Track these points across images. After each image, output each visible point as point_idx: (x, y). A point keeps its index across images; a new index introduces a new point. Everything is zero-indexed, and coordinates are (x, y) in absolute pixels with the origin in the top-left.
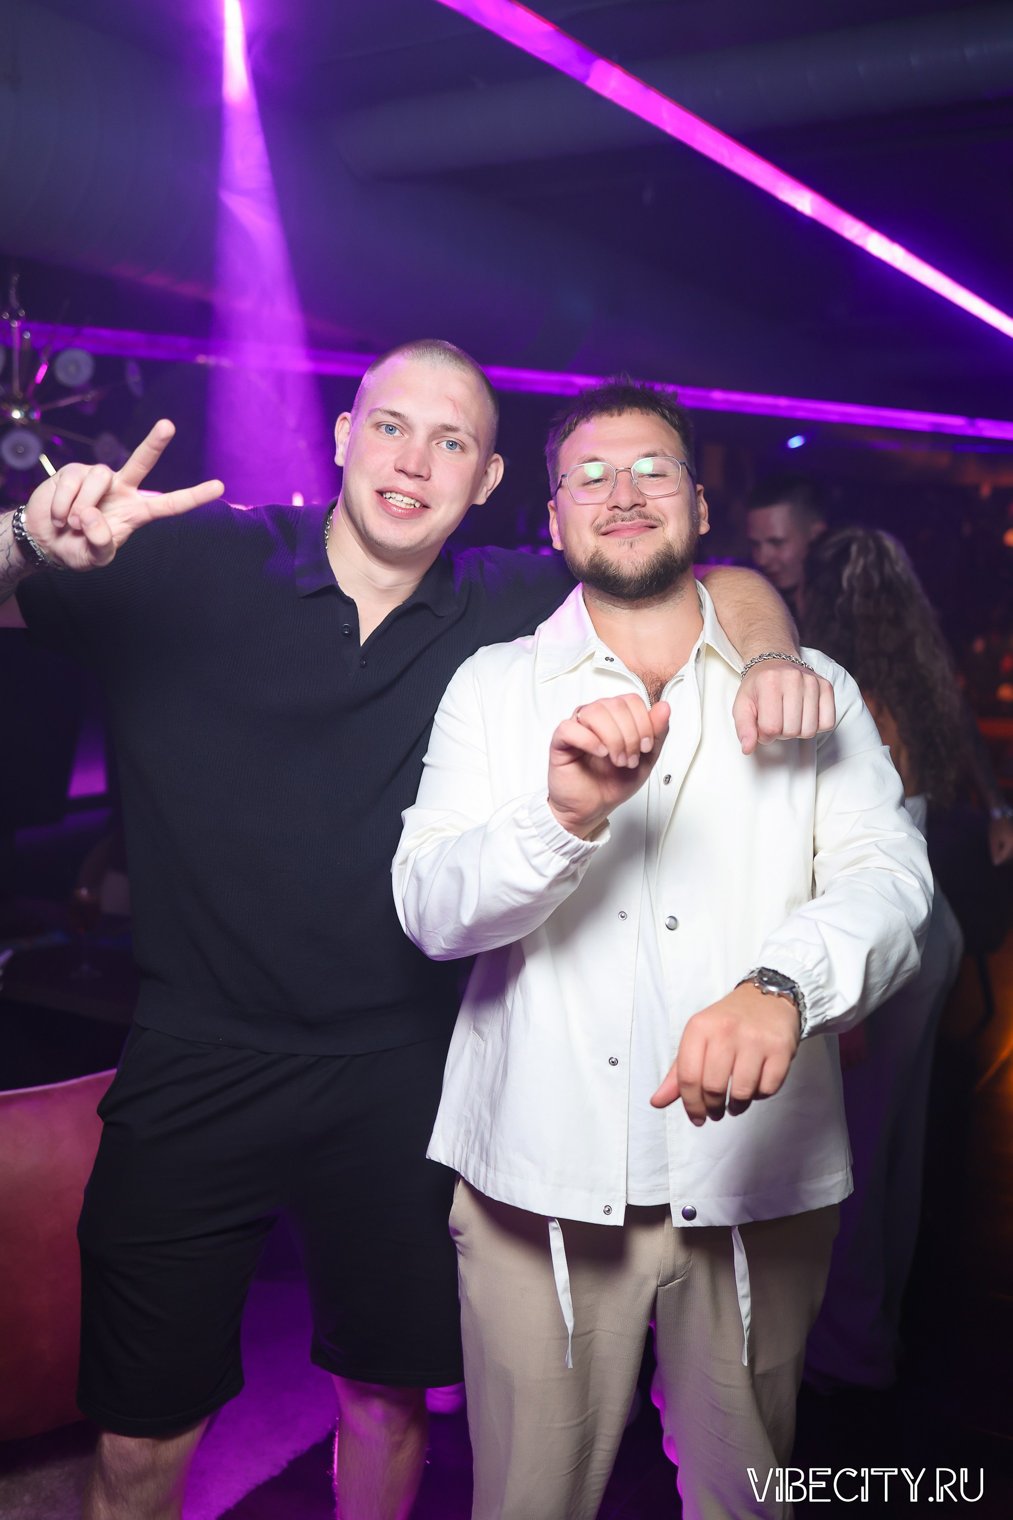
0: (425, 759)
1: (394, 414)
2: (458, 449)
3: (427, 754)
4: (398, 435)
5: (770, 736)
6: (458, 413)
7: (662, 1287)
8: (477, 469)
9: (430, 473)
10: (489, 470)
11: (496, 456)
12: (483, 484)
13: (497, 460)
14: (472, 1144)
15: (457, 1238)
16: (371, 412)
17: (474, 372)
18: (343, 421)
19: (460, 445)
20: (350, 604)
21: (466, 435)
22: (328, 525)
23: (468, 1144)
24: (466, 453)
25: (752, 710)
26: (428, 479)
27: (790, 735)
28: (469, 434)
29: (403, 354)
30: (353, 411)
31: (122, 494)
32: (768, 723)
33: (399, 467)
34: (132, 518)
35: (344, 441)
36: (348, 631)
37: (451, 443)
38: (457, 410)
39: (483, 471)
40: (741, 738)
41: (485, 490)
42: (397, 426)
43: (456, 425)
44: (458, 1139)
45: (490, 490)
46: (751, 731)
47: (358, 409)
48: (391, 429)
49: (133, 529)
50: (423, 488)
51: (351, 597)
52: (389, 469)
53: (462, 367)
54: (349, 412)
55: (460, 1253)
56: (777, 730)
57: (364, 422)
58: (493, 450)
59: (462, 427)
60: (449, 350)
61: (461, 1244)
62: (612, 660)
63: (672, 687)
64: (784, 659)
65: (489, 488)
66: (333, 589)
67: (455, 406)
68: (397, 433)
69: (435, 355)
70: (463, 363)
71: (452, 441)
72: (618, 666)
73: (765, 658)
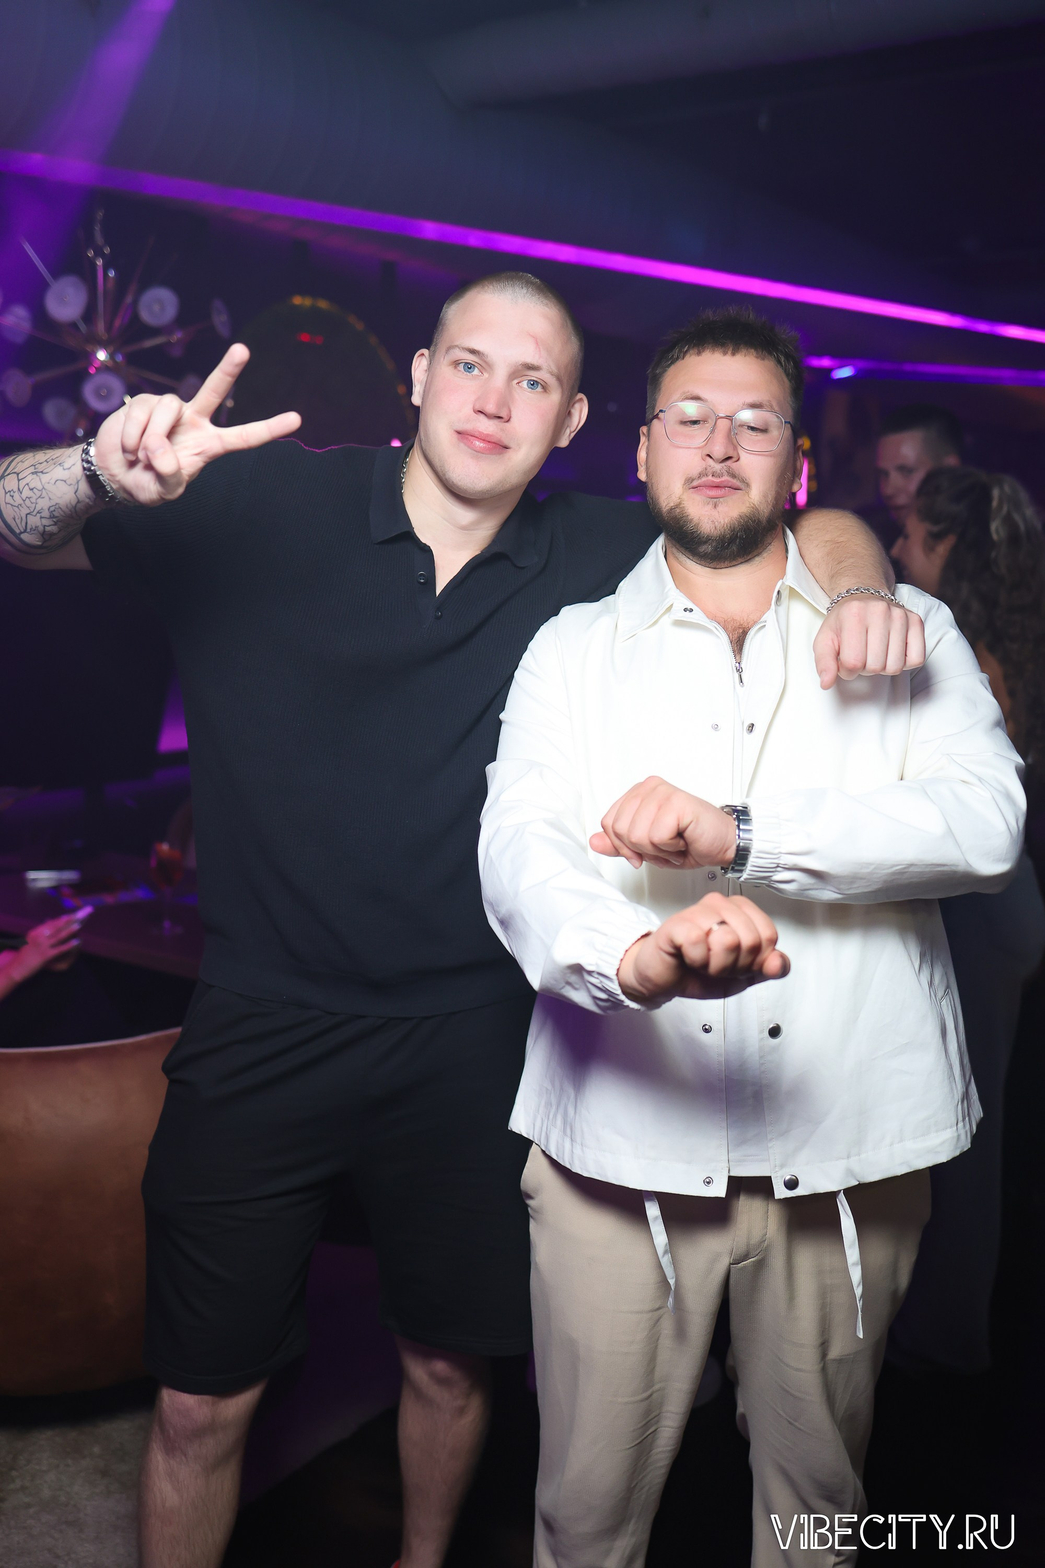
0: (502, 716)
1: (473, 352)
2: (539, 389)
3: (504, 712)
4: (478, 374)
5: (851, 671)
6: (540, 351)
7: (735, 1266)
8: (559, 410)
9: (510, 414)
10: (573, 411)
11: (581, 396)
12: (566, 425)
13: (581, 400)
14: (553, 1117)
15: (530, 1202)
16: (449, 348)
17: (558, 307)
18: (420, 358)
19: (541, 385)
20: (426, 551)
21: (548, 375)
22: (405, 468)
23: (549, 1116)
24: (547, 393)
25: (834, 645)
26: (508, 421)
27: (873, 671)
28: (552, 374)
29: (483, 287)
30: (432, 348)
31: (194, 426)
32: (850, 656)
33: (478, 407)
34: (204, 451)
35: (421, 379)
36: (423, 579)
37: (532, 383)
38: (539, 348)
39: (566, 412)
40: (820, 672)
41: (568, 431)
42: (476, 364)
43: (538, 364)
44: (538, 1111)
45: (574, 431)
46: (831, 665)
47: (436, 345)
48: (469, 367)
49: (205, 462)
50: (502, 430)
51: (428, 544)
52: (468, 410)
53: (545, 301)
54: (428, 348)
55: (532, 1217)
56: (859, 664)
57: (442, 359)
58: (576, 390)
59: (544, 366)
60: (532, 283)
61: (532, 1209)
62: (691, 610)
63: (755, 635)
64: (872, 593)
65: (573, 429)
66: (409, 536)
67: (537, 344)
68: (476, 372)
69: (517, 289)
70: (546, 297)
71: (533, 381)
72: (697, 616)
73: (853, 592)
